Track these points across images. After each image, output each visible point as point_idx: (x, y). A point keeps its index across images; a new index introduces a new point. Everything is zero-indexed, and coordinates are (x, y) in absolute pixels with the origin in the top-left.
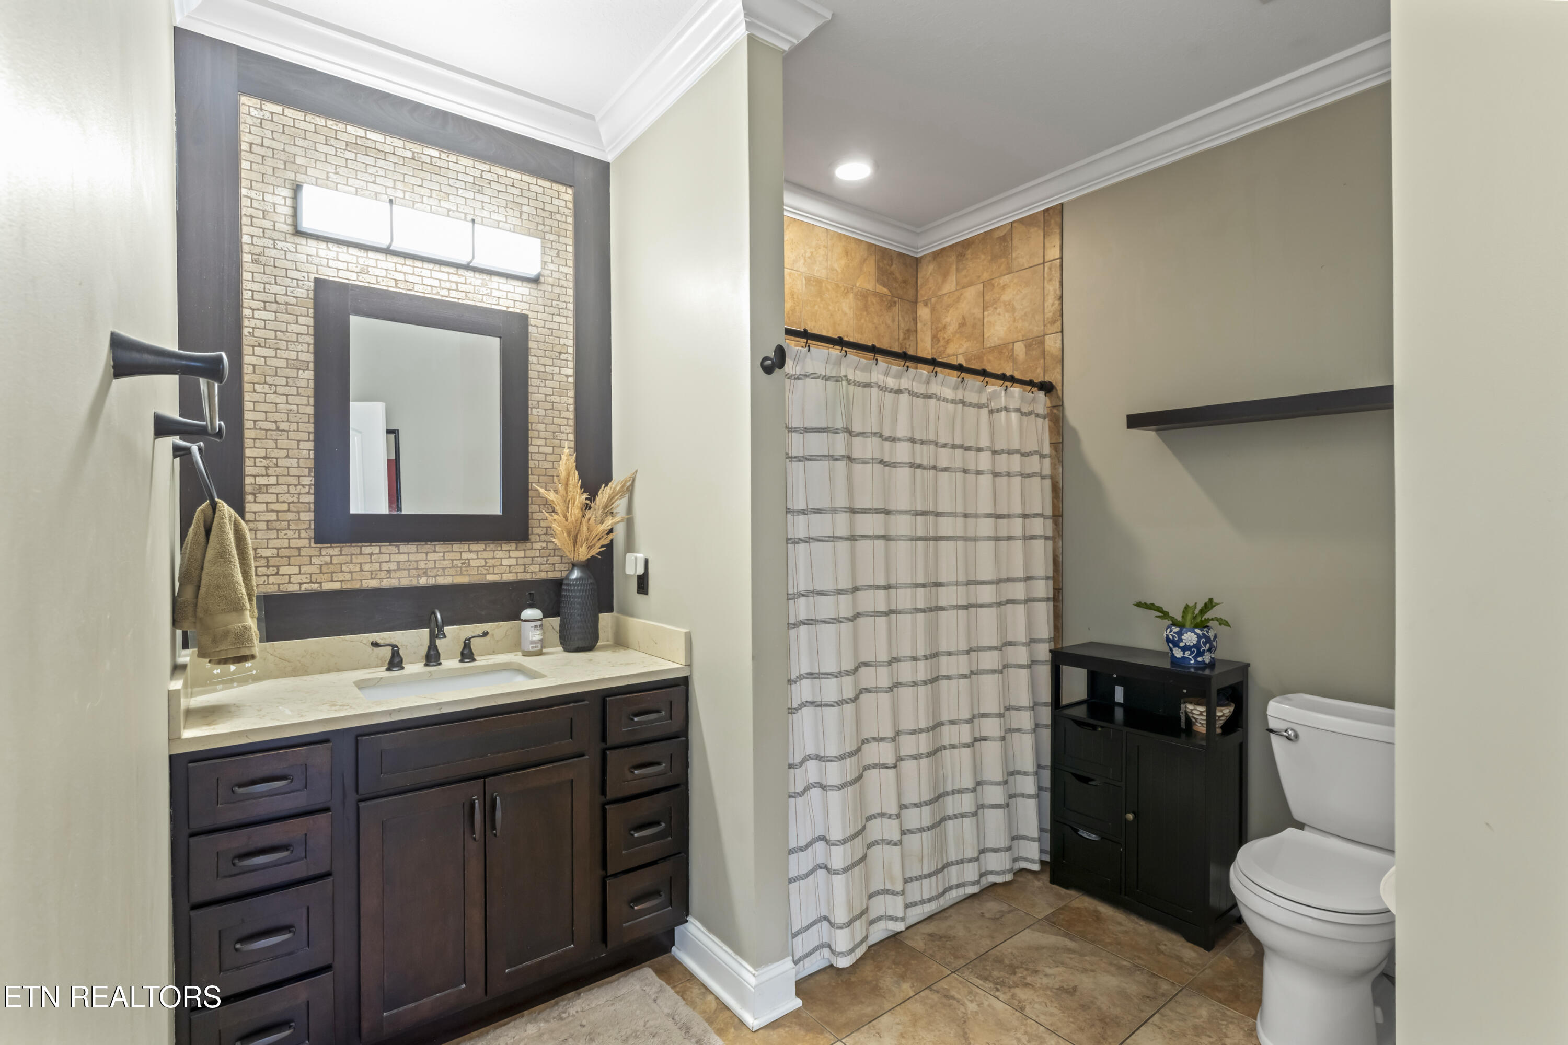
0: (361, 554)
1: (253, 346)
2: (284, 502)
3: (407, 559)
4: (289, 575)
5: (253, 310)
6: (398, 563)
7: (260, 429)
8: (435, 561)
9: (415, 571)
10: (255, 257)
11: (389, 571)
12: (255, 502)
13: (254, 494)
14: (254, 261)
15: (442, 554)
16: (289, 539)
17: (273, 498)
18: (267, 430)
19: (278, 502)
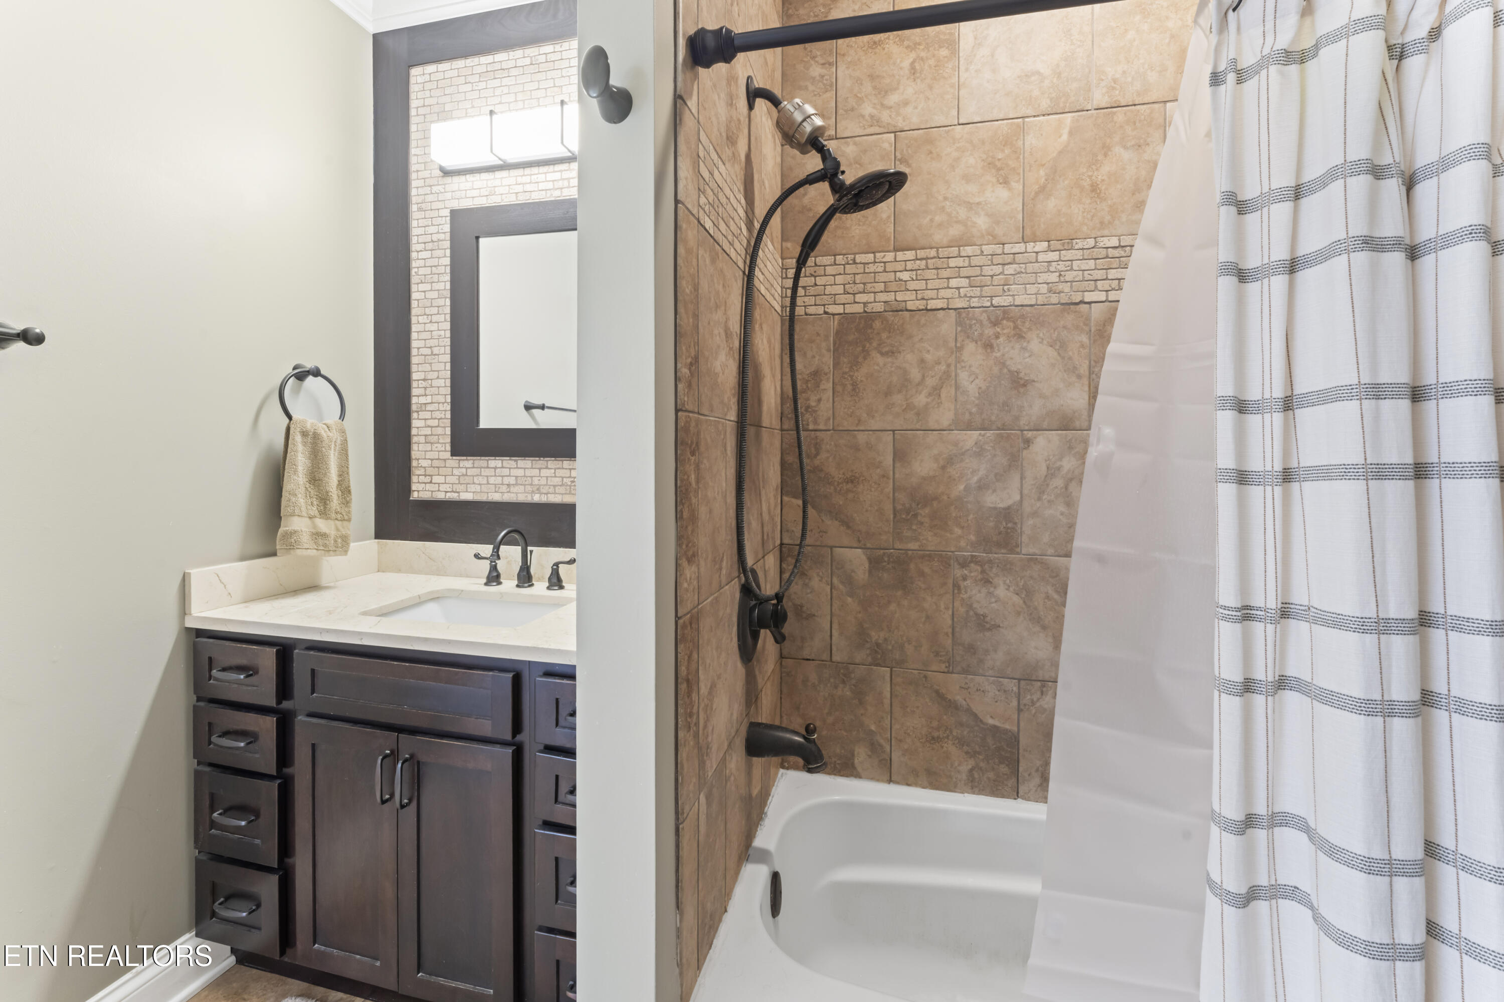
0: (488, 467)
1: (418, 284)
2: (435, 419)
3: (523, 474)
4: (439, 484)
5: (418, 252)
6: (516, 477)
7: (422, 355)
8: (547, 477)
9: (529, 487)
10: (419, 205)
11: (509, 485)
12: (418, 419)
13: (418, 412)
14: (420, 209)
15: (553, 471)
16: (439, 451)
17: (427, 415)
18: (425, 355)
19: (432, 419)
